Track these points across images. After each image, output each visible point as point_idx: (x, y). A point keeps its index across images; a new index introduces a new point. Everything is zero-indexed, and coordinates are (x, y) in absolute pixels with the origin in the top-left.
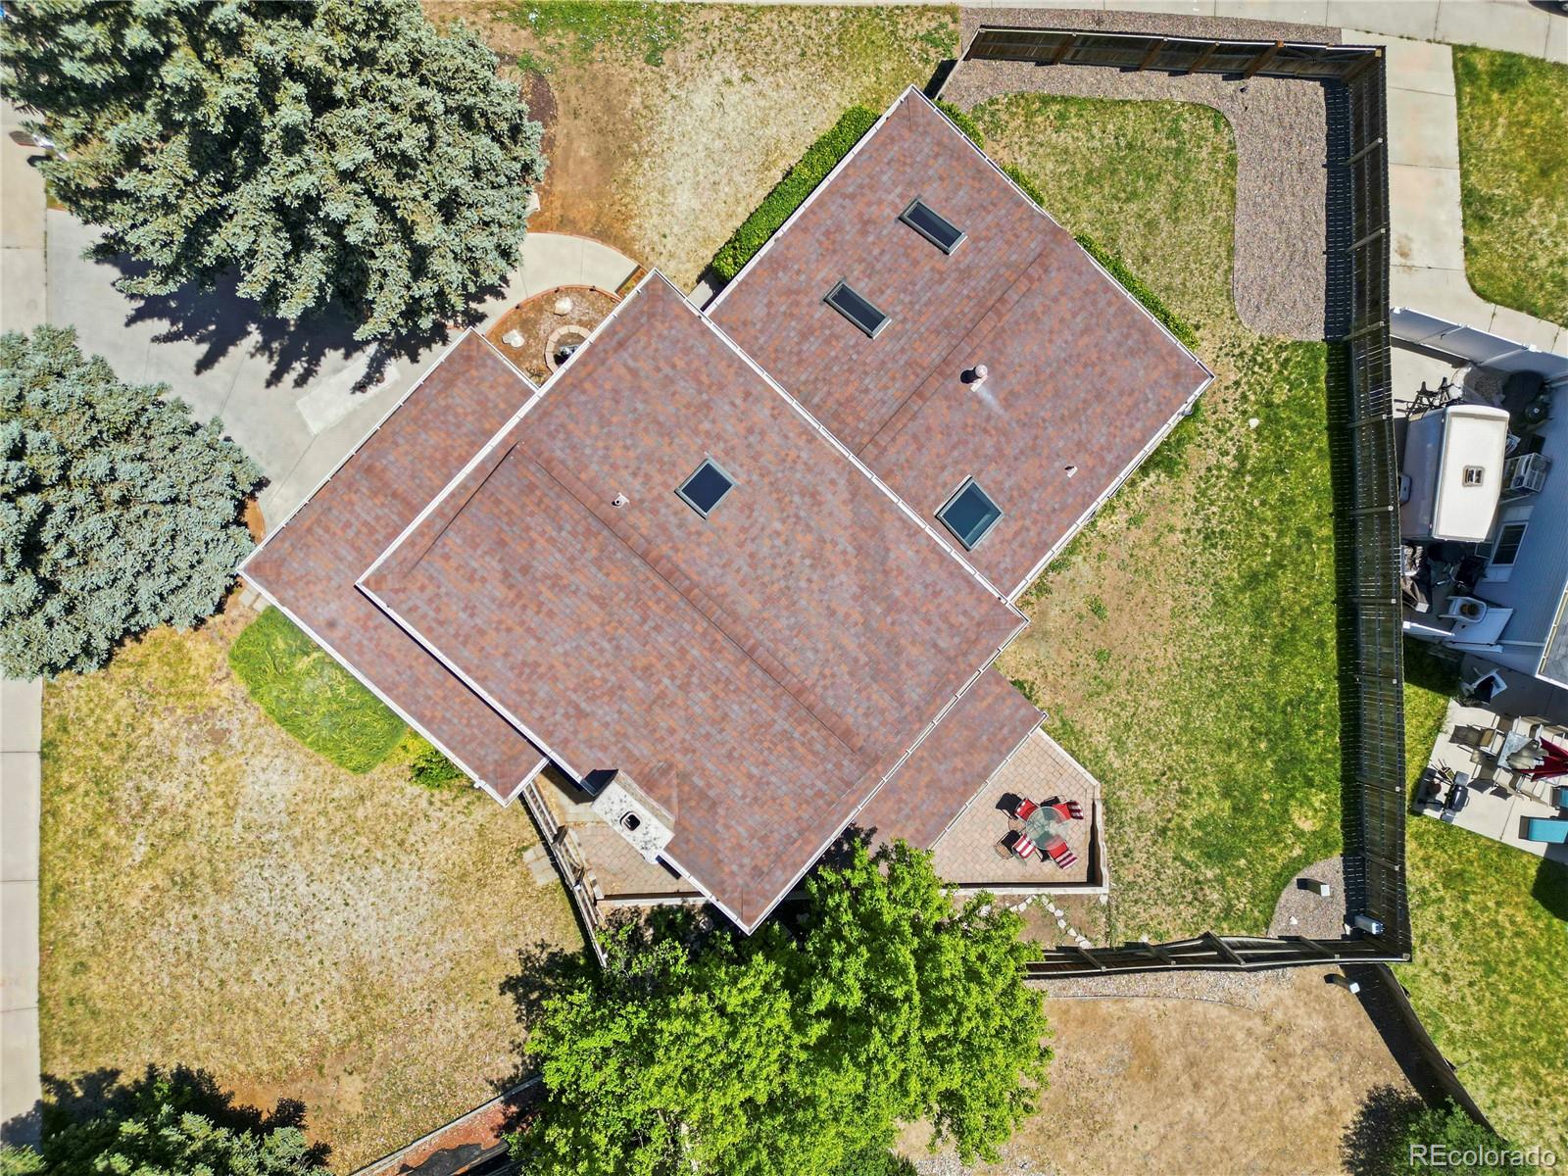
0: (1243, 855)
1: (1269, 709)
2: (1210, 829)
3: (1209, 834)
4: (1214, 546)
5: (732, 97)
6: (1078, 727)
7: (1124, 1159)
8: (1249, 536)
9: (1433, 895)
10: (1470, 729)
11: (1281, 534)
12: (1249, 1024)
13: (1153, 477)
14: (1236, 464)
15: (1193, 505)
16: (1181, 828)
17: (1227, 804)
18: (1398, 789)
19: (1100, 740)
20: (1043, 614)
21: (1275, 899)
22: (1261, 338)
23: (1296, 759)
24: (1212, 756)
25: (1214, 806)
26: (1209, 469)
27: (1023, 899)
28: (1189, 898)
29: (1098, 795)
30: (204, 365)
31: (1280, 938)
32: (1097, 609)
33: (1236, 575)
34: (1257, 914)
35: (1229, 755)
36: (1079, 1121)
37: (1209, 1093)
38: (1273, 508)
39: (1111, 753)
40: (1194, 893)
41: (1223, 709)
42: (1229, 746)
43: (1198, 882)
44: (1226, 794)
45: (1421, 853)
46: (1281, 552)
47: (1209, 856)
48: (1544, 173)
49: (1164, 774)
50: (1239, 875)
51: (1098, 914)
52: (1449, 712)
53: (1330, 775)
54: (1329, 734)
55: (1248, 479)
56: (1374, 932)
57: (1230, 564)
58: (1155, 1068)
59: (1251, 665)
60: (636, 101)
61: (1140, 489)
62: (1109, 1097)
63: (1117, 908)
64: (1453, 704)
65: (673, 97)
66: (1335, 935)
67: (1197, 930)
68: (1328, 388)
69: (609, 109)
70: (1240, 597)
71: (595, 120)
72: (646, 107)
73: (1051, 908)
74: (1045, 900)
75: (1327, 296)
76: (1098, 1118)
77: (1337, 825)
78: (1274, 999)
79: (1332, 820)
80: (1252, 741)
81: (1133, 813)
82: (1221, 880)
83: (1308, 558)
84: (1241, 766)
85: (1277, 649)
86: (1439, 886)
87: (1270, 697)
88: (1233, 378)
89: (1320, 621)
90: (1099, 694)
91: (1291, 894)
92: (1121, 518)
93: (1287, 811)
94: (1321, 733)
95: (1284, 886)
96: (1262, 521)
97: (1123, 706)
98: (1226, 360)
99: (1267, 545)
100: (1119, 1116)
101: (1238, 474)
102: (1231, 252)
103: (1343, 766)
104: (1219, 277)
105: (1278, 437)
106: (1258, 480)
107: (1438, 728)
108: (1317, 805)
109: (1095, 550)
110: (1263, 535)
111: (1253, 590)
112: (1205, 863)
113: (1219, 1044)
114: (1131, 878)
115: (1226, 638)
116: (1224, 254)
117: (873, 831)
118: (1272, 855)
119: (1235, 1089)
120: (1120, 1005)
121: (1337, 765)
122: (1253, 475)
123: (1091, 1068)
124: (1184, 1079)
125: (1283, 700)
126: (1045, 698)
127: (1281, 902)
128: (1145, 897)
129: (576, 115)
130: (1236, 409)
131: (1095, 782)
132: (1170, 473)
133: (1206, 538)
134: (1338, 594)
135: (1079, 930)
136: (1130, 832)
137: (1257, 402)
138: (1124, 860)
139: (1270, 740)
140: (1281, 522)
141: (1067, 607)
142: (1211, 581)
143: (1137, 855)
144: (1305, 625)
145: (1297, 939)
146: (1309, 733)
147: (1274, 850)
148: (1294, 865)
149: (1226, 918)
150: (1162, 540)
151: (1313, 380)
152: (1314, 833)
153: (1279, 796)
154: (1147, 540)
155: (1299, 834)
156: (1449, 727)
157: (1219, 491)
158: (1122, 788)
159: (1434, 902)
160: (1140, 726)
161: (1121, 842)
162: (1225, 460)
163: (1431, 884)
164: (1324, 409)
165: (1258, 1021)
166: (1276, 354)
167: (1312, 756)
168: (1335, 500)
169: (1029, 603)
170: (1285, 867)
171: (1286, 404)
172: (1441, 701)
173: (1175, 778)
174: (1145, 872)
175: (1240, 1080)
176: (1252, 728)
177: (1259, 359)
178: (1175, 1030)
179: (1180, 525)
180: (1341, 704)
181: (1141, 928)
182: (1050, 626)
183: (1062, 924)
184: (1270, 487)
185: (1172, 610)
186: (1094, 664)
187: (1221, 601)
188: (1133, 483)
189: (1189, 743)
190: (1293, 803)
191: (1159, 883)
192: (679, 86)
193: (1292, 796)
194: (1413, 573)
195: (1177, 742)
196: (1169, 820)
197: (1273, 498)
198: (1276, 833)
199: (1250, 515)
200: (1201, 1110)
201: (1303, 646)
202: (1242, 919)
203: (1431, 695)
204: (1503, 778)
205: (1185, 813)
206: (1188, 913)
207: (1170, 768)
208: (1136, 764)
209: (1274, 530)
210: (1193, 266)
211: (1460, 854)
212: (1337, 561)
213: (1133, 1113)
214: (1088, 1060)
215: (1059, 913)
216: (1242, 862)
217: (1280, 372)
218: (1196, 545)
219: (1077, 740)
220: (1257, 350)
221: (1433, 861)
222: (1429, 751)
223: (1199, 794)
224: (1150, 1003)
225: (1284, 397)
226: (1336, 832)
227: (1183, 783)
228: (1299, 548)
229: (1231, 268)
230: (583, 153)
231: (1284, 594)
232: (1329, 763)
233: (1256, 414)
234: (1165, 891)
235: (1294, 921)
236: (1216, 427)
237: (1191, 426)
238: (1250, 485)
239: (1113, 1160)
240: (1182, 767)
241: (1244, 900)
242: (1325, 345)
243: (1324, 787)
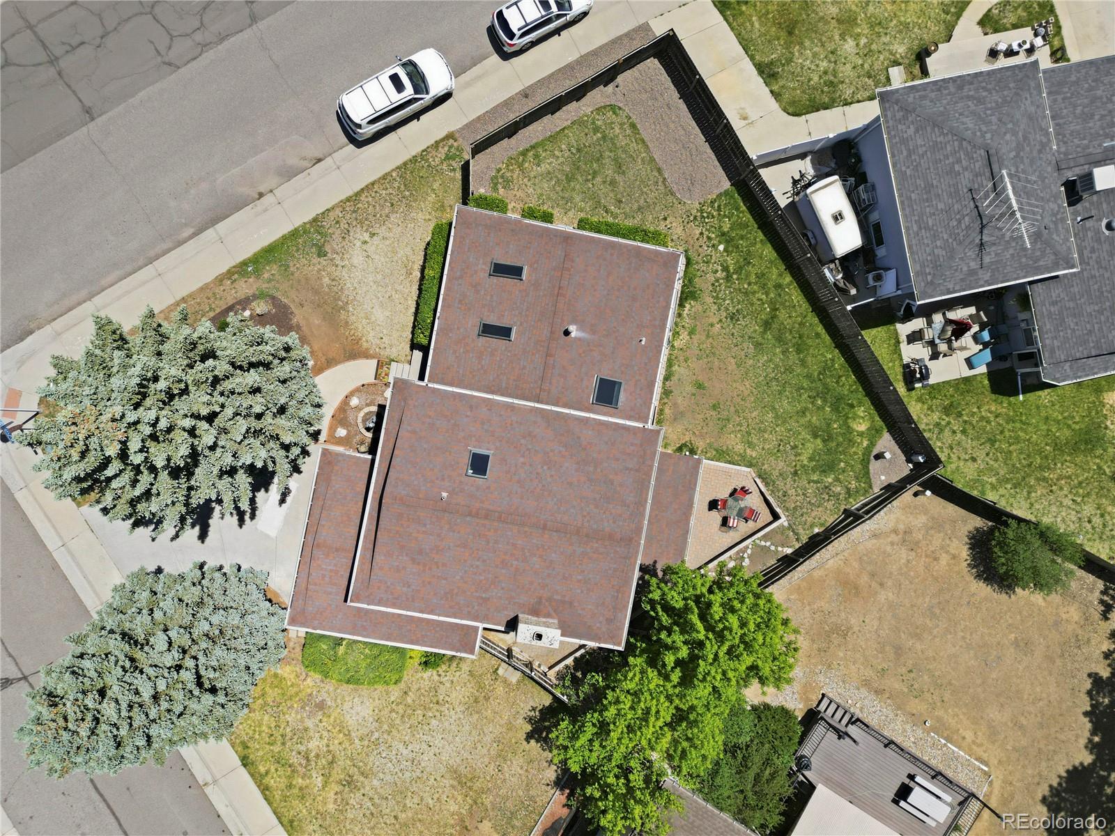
0: (841, 461)
1: (812, 383)
2: (817, 458)
3: (818, 461)
4: (738, 320)
5: (371, 248)
6: (725, 448)
7: (867, 640)
8: (752, 304)
9: (943, 423)
10: (914, 332)
11: (767, 294)
12: (890, 540)
13: (687, 306)
14: (724, 273)
15: (716, 307)
16: (803, 466)
17: (819, 441)
18: (891, 388)
19: (739, 448)
20: (675, 404)
21: (868, 473)
22: (700, 204)
23: (839, 399)
24: (798, 422)
25: (813, 446)
26: (713, 285)
27: (747, 547)
28: (827, 497)
29: (754, 475)
30: (203, 536)
31: (881, 490)
32: (700, 386)
33: (757, 328)
34: (863, 485)
35: (806, 416)
36: (835, 635)
37: (890, 583)
38: (756, 283)
39: (748, 451)
40: (828, 494)
41: (790, 396)
42: (803, 412)
43: (826, 487)
44: (815, 436)
45: (926, 407)
46: (772, 303)
47: (824, 471)
48: (790, 33)
49: (780, 445)
50: (844, 471)
51: (787, 532)
52: (899, 331)
53: (860, 396)
54: (848, 377)
55: (735, 276)
56: (922, 461)
57: (751, 323)
58: (856, 588)
59: (790, 367)
60: (326, 280)
61: (685, 315)
62: (843, 615)
63: (794, 524)
64: (899, 326)
65: (343, 267)
66: (906, 472)
67: (839, 510)
68: (747, 208)
69: (316, 292)
70: (766, 336)
71: (312, 302)
72: (333, 280)
73: (763, 543)
74: (758, 541)
75: (719, 162)
76: (843, 628)
77: (877, 418)
78: (895, 520)
79: (873, 418)
80: (813, 403)
81: (776, 473)
82: (837, 480)
83: (786, 298)
84: (815, 418)
85: (799, 351)
86: (944, 417)
87: (808, 376)
88: (698, 232)
89: (811, 325)
90: (725, 426)
91: (874, 466)
92: (684, 335)
93: (849, 427)
94: (843, 379)
95: (868, 463)
96: (754, 293)
97: (740, 425)
98: (689, 226)
99: (763, 304)
100: (853, 621)
101: (728, 278)
102: (659, 170)
103: (863, 388)
104: (661, 188)
105: (738, 247)
106: (740, 274)
107: (898, 342)
108: (862, 415)
109: (681, 358)
110: (758, 300)
111: (770, 329)
112: (825, 476)
113: (881, 558)
114: (793, 505)
115: (770, 361)
116: (657, 174)
117: (655, 562)
118: (854, 452)
119: (901, 574)
120: (822, 569)
121: (861, 389)
122: (736, 273)
123: (826, 607)
124: (874, 584)
125: (816, 374)
126: (700, 444)
127: (871, 471)
128: (805, 510)
129: (302, 305)
130: (708, 247)
131: (749, 470)
132: (695, 299)
133: (732, 319)
134: (812, 306)
135: (783, 546)
136: (780, 483)
137: (717, 237)
138: (785, 498)
139: (821, 398)
140: (763, 288)
141: (685, 394)
142: (747, 338)
143: (790, 492)
144: (805, 331)
145: (889, 485)
146: (837, 382)
147: (854, 449)
148: (868, 450)
149: (850, 496)
150: (711, 333)
151: (737, 209)
152: (868, 429)
153: (841, 422)
154: (704, 338)
155: (861, 434)
156: (903, 338)
157: (724, 291)
158: (763, 464)
159: (946, 426)
160: (755, 429)
161: (779, 491)
162: (718, 275)
163: (940, 419)
164: (751, 219)
165: (893, 536)
166: (712, 207)
167: (846, 393)
168: (783, 261)
169: (665, 404)
170: (864, 454)
171: (731, 229)
172: (892, 328)
173: (786, 444)
174: (798, 498)
175: (901, 569)
176: (809, 397)
177: (705, 215)
178: (856, 564)
179: (715, 320)
180: (845, 359)
181: (812, 526)
182: (682, 409)
183: (773, 548)
184: (748, 275)
185: (736, 364)
186: (714, 413)
187: (758, 345)
188: (680, 315)
189: (784, 422)
190: (850, 421)
191: (808, 499)
192: (342, 259)
193: (848, 418)
194: (841, 276)
195: (777, 426)
196: (795, 466)
197: (753, 278)
198: (850, 441)
199: (746, 294)
200: (890, 594)
201: (810, 342)
202: (857, 492)
203: (885, 328)
204: (943, 347)
205: (801, 458)
206: (829, 505)
207: (781, 440)
208: (763, 449)
209: (763, 294)
210: (645, 190)
211: (945, 396)
212: (802, 291)
213: (858, 617)
214: (823, 604)
215: (768, 544)
216: (842, 464)
217: (719, 215)
218: (729, 325)
219: (728, 454)
220: (702, 211)
221: (934, 407)
222: (900, 355)
223: (802, 444)
224: (837, 559)
225: (728, 226)
226: (879, 422)
227: (792, 444)
228: (780, 295)
229: (665, 179)
230: (316, 322)
231: (785, 323)
232: (856, 391)
233: (720, 243)
234: (813, 501)
235: (883, 478)
236: (704, 262)
237: (691, 269)
238: (738, 279)
239: (862, 643)
240: (786, 436)
241: (853, 482)
242: (733, 188)
243: (860, 404)
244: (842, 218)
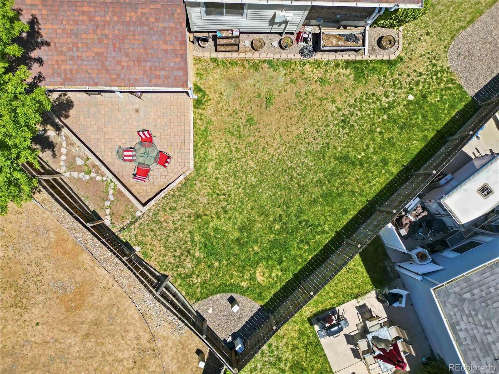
0: (220, 261)
1: (295, 215)
2: (219, 236)
3: (215, 237)
4: (343, 128)
6: (209, 138)
7: (16, 333)
8: (362, 140)
9: (282, 365)
10: (370, 311)
11: (375, 153)
12: (142, 334)
13: (348, 72)
14: (386, 105)
15: (352, 102)
16: (207, 223)
17: (237, 234)
19: (213, 154)
20: (245, 77)
21: (213, 294)
22: (448, 68)
23: (285, 247)
24: (252, 209)
25: (230, 229)
26: (373, 95)
27: (103, 175)
28: (177, 254)
29: (187, 174)
31: (197, 312)
32: (269, 101)
33: (339, 149)
34: (198, 290)
35: (260, 216)
36: (13, 293)
37: (90, 345)
38: (383, 139)
39: (212, 163)
40: (182, 254)
41: (277, 196)
42: (263, 212)
43: (188, 252)
44: (241, 230)
45: (295, 342)
46: (368, 159)
47: (206, 246)
49: (224, 195)
50: (209, 267)
51: (129, 217)
52: (368, 295)
53: (292, 268)
54: (310, 251)
55: (385, 117)
56: (237, 349)
57: (342, 142)
58: (77, 308)
59: (306, 191)
61: (338, 71)
62: (40, 298)
63: (141, 224)
64: (373, 293)
66: (222, 336)
67: (165, 270)
68: (454, 116)
70: (332, 160)
73: (111, 192)
74: (112, 186)
75: (490, 82)
76: (24, 301)
77: (273, 292)
78: (165, 335)
79: (272, 287)
80: (275, 220)
81: (194, 196)
82: (199, 261)
83: (376, 173)
84: (260, 225)
85: (324, 196)
86: (289, 365)
87: (301, 211)
88: (421, 70)
89: (354, 202)
90: (233, 135)
91: (222, 298)
92: (318, 74)
93: (258, 263)
94: (306, 247)
95: (223, 292)
96: (373, 139)
97: (238, 150)
98: (426, 60)
99: (364, 151)
100: (35, 311)
101: (383, 110)
102: (471, 21)
103: (301, 270)
104: (457, 25)
105: (414, 114)
106: (389, 122)
107: (357, 297)
108: (273, 274)
109: (294, 75)
110: (368, 146)
111: (340, 162)
112: (201, 248)
113: (118, 329)
114: (162, 219)
115: (309, 170)
116: (468, 19)
117: (48, 44)
118: (232, 274)
119: (104, 356)
120: (92, 263)
121: (299, 268)
122: (389, 118)
123: (47, 277)
124: (85, 326)
125: (305, 218)
126: (208, 111)
127: (215, 297)
128: (158, 233)
130: (410, 83)
131: (192, 166)
132: (357, 78)
133: (343, 121)
134: (373, 199)
135: (112, 214)
136: (184, 202)
137: (420, 91)
138: (168, 210)
139: (282, 228)
140: (380, 148)
141: (257, 85)
142: (327, 141)
143: (176, 213)
144: (346, 198)
145: (204, 320)
146: (301, 241)
147: (235, 273)
148: (237, 288)
149: (183, 279)
150: (325, 102)
151: (452, 107)
152: (259, 284)
153: (261, 254)
154: (319, 95)
155: (253, 278)
156: (362, 301)
157: (370, 107)
158: (201, 182)
159: (280, 369)
160: (236, 166)
161: (175, 202)
162: (384, 99)
163: (286, 360)
164: (445, 123)
165: (147, 336)
166: (448, 81)
167: (292, 253)
168: (411, 162)
169: (243, 66)
170: (232, 285)
171: (431, 105)
172: (370, 287)
173: (227, 201)
174: (171, 223)
175: (110, 354)
176: (280, 215)
177: (439, 75)
178: (105, 301)
179: (338, 104)
180: (327, 244)
181: (141, 243)
182: (242, 85)
183: (107, 203)
184: (390, 130)
185: (299, 134)
186: (244, 120)
187: (322, 153)
188: (337, 65)
189: (248, 195)
190: (264, 262)
191: (171, 234)
193: (267, 260)
194: (413, 219)
195: (244, 189)
196: (206, 215)
197: (387, 136)
198: (244, 267)
199: (371, 131)
200: (77, 349)
201: (336, 205)
202: (190, 286)
203: (368, 280)
204: (363, 345)
205: (215, 219)
206: (169, 258)
207: (229, 196)
208: (217, 179)
209: (374, 148)
210: (451, 9)
211: (311, 361)
212: (386, 186)
213: (43, 316)
214: (50, 271)
215: (111, 198)
216: (216, 264)
217: (442, 90)
218: (336, 119)
219: (204, 143)
220: (442, 71)
221: (297, 351)
222: (343, 302)
223: (230, 218)
224: (107, 277)
225: (433, 101)
226: (269, 295)
227: (228, 207)
228: (377, 165)
229: (465, 28)
231: (350, 177)
232: (297, 264)
233: (415, 95)
234: (170, 239)
235: (210, 311)
236: (394, 81)
237: (384, 68)
238: (383, 120)
239: (9, 327)
240: (235, 200)
241: (199, 280)
242: (470, 99)
243: (284, 270)
244: (486, 195)
